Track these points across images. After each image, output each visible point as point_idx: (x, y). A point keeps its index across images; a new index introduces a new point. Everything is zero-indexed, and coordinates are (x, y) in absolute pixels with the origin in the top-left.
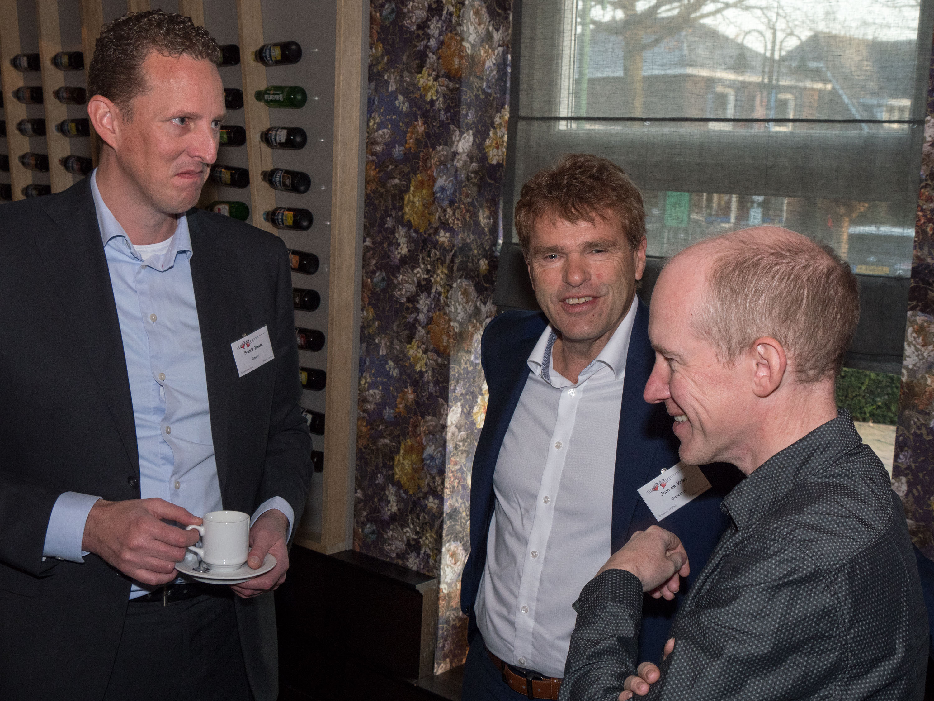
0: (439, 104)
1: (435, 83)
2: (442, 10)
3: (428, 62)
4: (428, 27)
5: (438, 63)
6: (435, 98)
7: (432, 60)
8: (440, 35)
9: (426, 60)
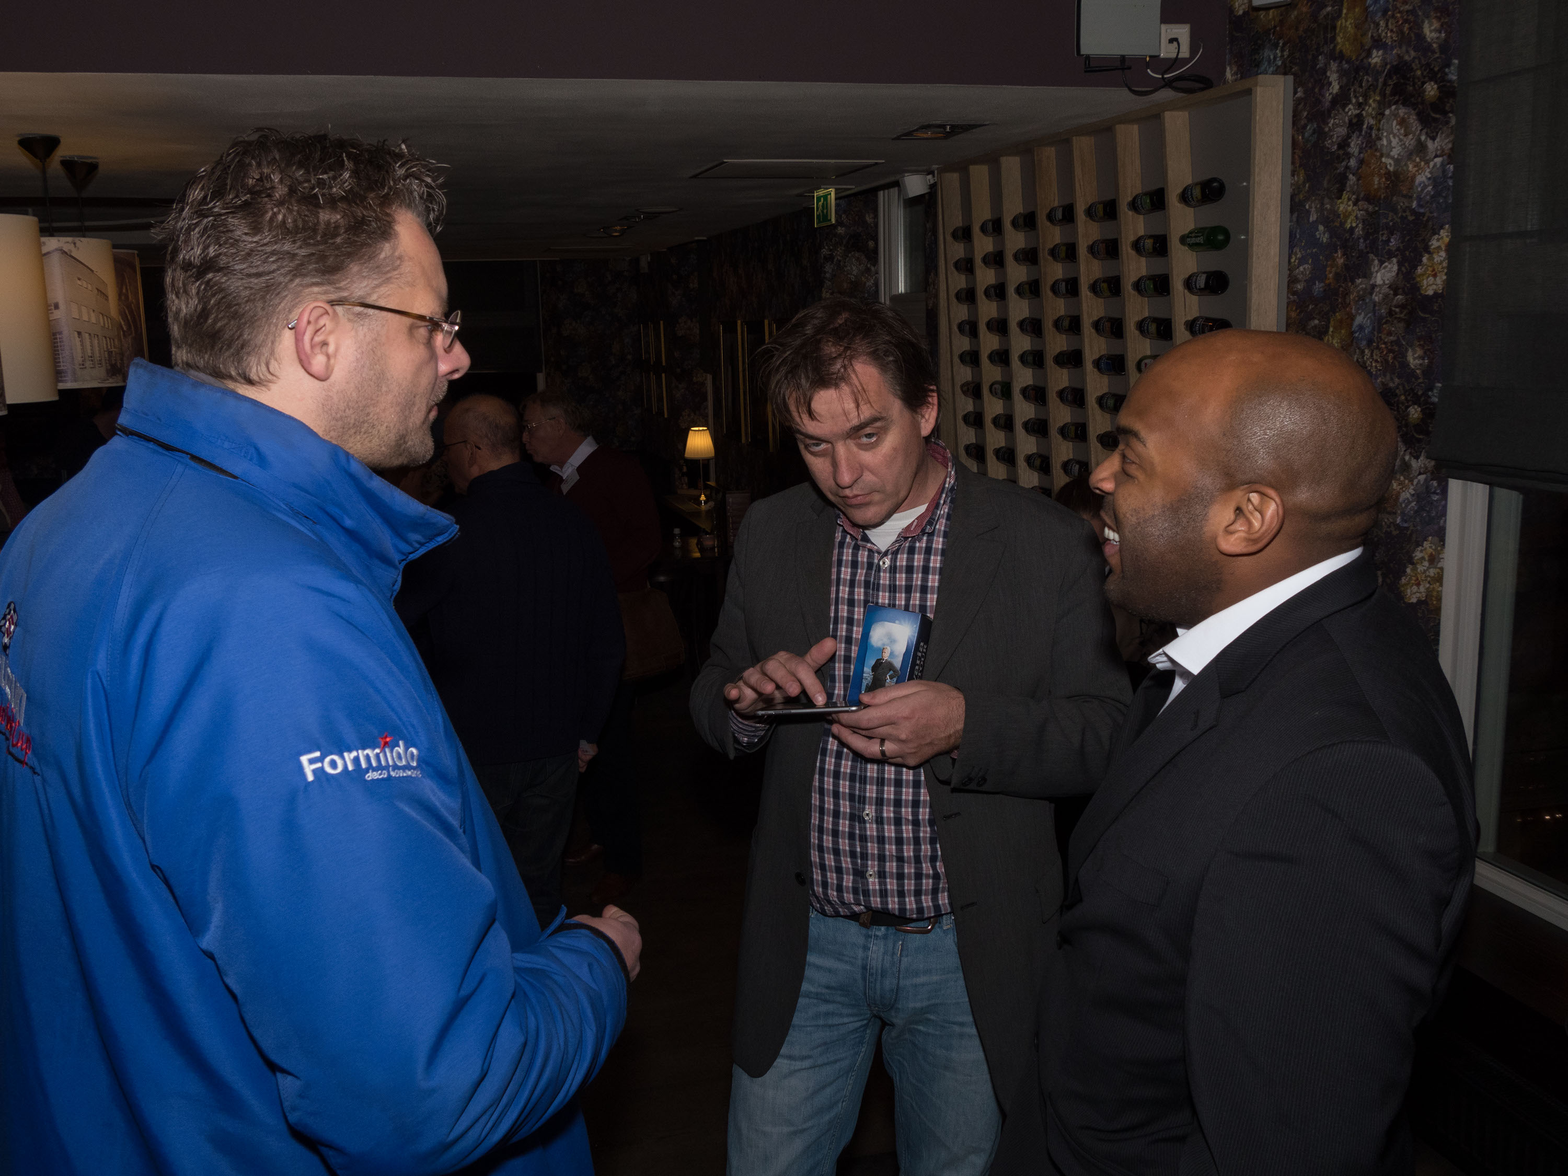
0: (1359, 231)
1: (1355, 208)
2: (1362, 124)
3: (1348, 185)
4: (1349, 145)
5: (1357, 184)
6: (1354, 225)
7: (1351, 183)
8: (1360, 153)
9: (1346, 183)
